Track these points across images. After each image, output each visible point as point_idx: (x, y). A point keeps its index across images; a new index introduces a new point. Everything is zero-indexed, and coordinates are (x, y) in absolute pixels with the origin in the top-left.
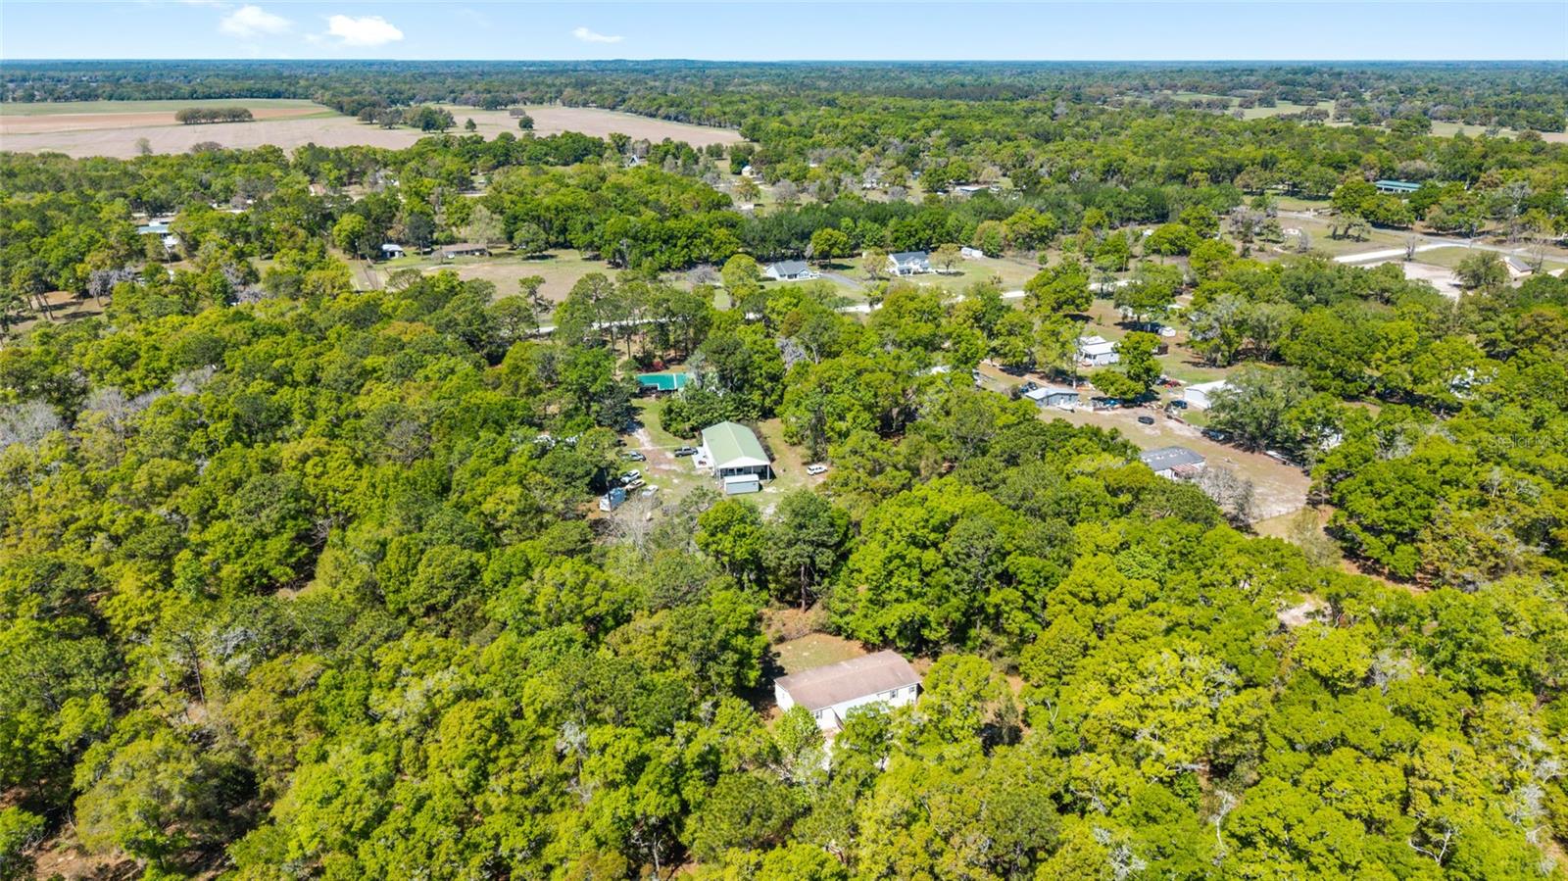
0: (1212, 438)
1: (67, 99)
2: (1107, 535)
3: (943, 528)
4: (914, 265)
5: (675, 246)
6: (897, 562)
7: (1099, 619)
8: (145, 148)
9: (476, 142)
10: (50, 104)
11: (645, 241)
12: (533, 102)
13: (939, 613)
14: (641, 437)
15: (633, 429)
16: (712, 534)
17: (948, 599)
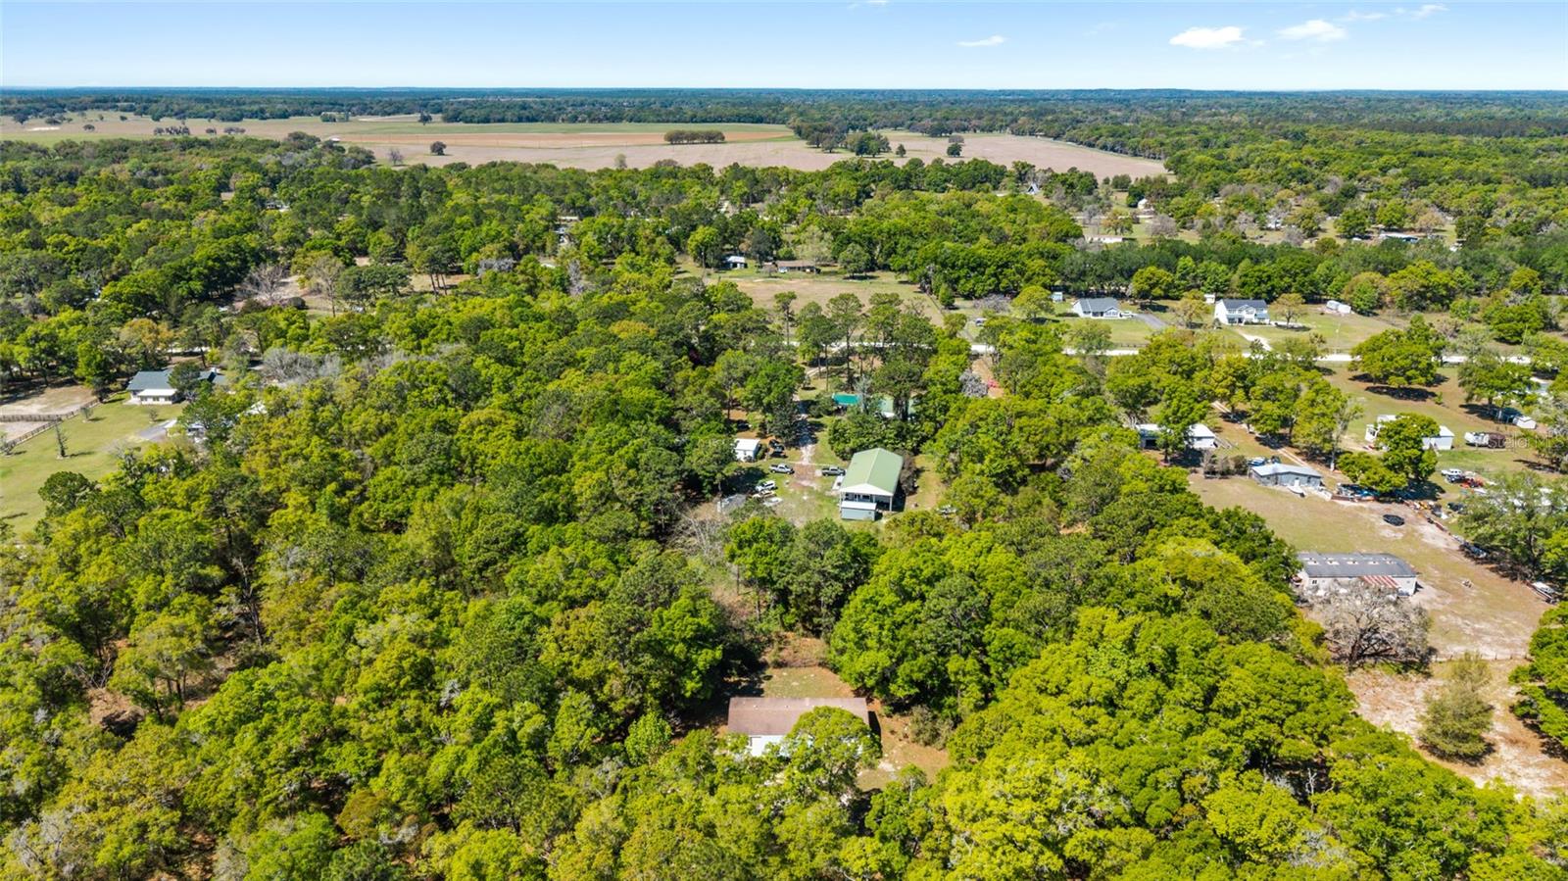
0: (1467, 555)
1: (600, 121)
4: (1248, 314)
5: (983, 274)
6: (871, 606)
8: (622, 162)
9: (885, 167)
10: (587, 125)
11: (953, 267)
12: (983, 130)
13: (903, 670)
14: (807, 452)
15: (805, 444)
16: (740, 547)
17: (915, 656)
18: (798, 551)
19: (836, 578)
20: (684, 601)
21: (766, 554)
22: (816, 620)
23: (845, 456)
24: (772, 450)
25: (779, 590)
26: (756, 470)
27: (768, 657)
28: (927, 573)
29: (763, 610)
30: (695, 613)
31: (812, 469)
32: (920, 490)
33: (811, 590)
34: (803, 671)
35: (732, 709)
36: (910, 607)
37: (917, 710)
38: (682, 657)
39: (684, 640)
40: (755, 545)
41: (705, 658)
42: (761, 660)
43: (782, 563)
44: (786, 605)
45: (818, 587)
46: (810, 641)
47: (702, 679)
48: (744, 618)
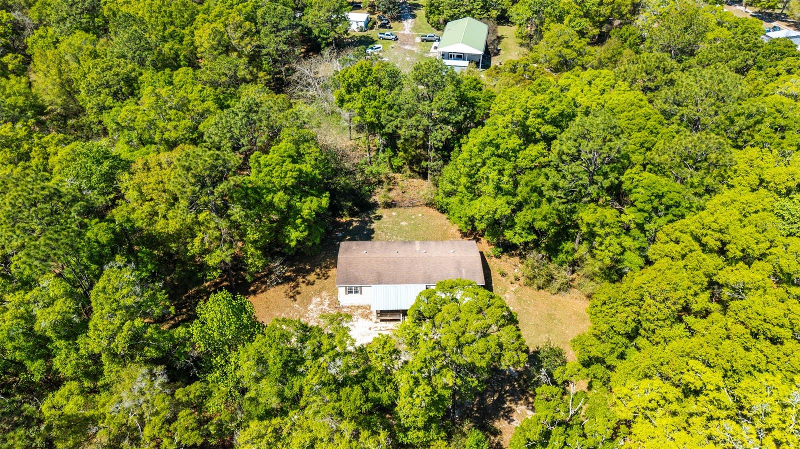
2: (782, 169)
3: (561, 121)
6: (489, 150)
7: (721, 277)
13: (522, 218)
14: (408, 24)
15: (406, 19)
16: (349, 92)
17: (538, 205)
18: (407, 92)
19: (446, 122)
20: (285, 145)
21: (375, 98)
22: (424, 164)
23: (440, 27)
24: (380, 23)
25: (387, 134)
26: (367, 38)
27: (379, 197)
28: (554, 112)
29: (373, 154)
30: (297, 158)
31: (413, 37)
32: (502, 52)
33: (421, 134)
34: (411, 211)
35: (341, 256)
36: (535, 150)
37: (534, 256)
38: (283, 206)
39: (285, 189)
40: (364, 90)
41: (309, 206)
42: (371, 200)
43: (391, 107)
44: (395, 149)
45: (427, 131)
46: (418, 181)
47: (309, 227)
48: (356, 161)
